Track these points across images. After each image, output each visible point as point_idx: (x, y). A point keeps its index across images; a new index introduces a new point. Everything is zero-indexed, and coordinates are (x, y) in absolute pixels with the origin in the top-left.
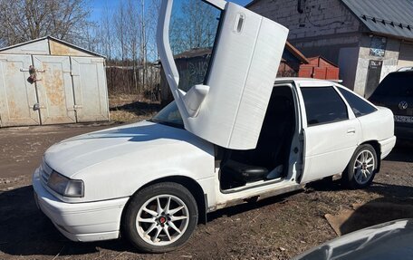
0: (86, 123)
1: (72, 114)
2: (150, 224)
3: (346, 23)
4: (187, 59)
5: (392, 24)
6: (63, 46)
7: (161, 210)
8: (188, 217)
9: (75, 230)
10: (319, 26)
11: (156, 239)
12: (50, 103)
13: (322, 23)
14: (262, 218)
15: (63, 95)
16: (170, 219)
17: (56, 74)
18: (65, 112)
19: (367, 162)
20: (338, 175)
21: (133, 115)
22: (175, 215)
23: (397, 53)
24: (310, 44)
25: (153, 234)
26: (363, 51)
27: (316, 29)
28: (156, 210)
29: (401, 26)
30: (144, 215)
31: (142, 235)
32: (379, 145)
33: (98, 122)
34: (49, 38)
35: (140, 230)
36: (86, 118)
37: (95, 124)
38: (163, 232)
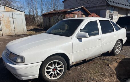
0: (19, 35)
1: (13, 32)
2: (50, 72)
3: (102, 2)
4: (52, 14)
5: (116, 3)
6: (10, 8)
7: (54, 66)
8: (64, 68)
9: (21, 76)
10: (94, 3)
11: (52, 77)
12: (6, 28)
13: (95, 2)
14: (87, 67)
15: (10, 26)
16: (57, 69)
17: (8, 18)
18: (11, 31)
19: (119, 46)
20: (110, 51)
21: (34, 32)
22: (59, 68)
23: (118, 12)
24: (91, 9)
25: (51, 75)
26: (108, 11)
27: (93, 4)
28: (52, 66)
29: (119, 3)
30: (48, 68)
31: (47, 76)
32: (123, 40)
33: (23, 35)
34: (4, 5)
35: (46, 74)
36: (18, 34)
37: (22, 36)
38: (55, 74)
